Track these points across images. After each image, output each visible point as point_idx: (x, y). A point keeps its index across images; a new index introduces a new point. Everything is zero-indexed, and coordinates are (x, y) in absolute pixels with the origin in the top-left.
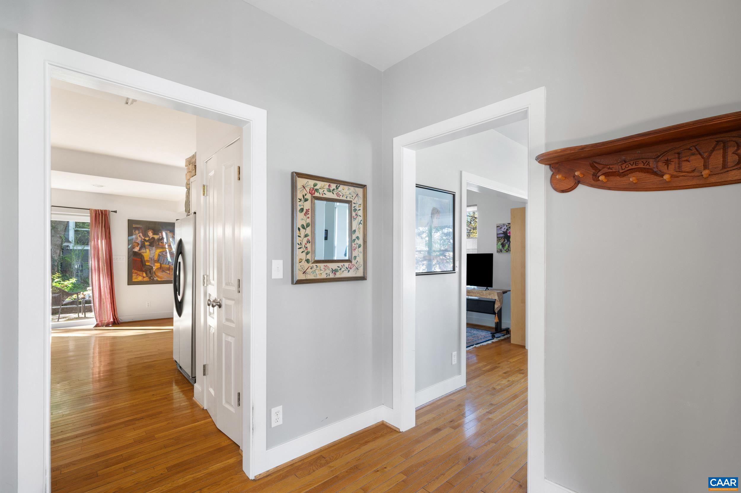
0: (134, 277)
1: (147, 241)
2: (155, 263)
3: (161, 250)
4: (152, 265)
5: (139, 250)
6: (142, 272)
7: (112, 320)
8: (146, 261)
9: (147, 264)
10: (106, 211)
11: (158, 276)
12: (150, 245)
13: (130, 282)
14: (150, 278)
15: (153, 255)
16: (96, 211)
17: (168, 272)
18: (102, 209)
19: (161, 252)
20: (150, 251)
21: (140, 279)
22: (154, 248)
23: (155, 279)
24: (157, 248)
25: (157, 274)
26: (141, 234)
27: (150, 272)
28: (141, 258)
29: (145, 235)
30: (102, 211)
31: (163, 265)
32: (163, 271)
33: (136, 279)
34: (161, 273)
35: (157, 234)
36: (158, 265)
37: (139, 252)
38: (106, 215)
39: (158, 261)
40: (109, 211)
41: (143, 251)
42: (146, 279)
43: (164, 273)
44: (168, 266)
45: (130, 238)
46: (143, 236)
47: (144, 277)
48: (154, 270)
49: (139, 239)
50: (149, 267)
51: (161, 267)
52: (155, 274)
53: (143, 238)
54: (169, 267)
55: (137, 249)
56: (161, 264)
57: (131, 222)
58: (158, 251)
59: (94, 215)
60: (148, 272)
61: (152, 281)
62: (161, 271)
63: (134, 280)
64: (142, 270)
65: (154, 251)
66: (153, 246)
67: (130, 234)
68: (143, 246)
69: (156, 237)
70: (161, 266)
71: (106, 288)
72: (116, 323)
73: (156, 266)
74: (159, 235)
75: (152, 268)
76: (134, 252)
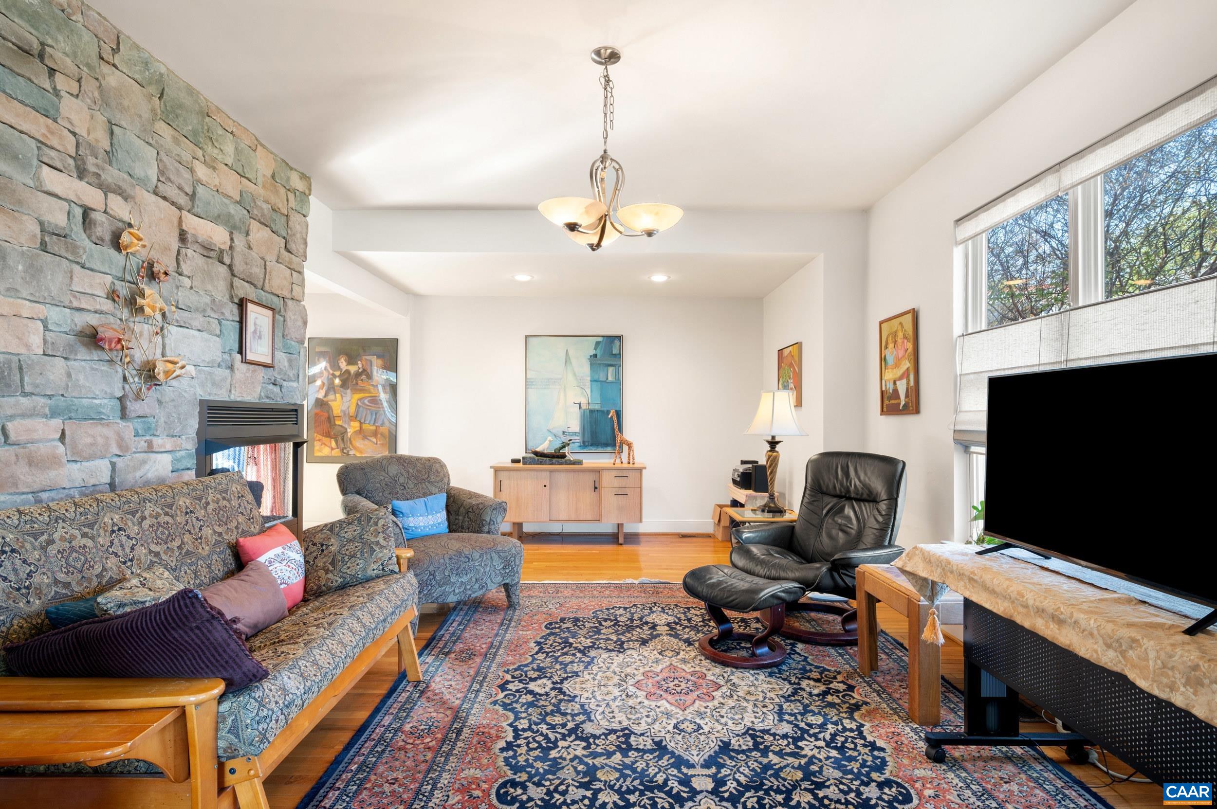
0: (317, 448)
1: (336, 377)
2: (351, 420)
3: (362, 395)
4: (346, 426)
5: (325, 396)
6: (328, 439)
8: (335, 418)
11: (355, 448)
12: (342, 386)
13: (311, 457)
15: (347, 405)
17: (374, 440)
19: (360, 399)
20: (342, 396)
21: (326, 451)
22: (349, 391)
23: (351, 453)
26: (328, 365)
27: (343, 439)
28: (328, 412)
31: (364, 426)
32: (365, 438)
33: (320, 451)
34: (361, 441)
35: (355, 364)
36: (355, 425)
37: (325, 399)
39: (355, 418)
41: (331, 397)
43: (366, 442)
44: (374, 428)
46: (331, 368)
47: (332, 449)
48: (349, 434)
49: (326, 374)
50: (340, 428)
52: (351, 443)
53: (331, 372)
54: (376, 430)
55: (321, 395)
56: (361, 423)
60: (339, 439)
62: (361, 436)
63: (317, 454)
64: (328, 435)
65: (348, 398)
66: (348, 388)
70: (361, 428)
73: (352, 428)
74: (357, 364)
75: (346, 432)
76: (318, 400)
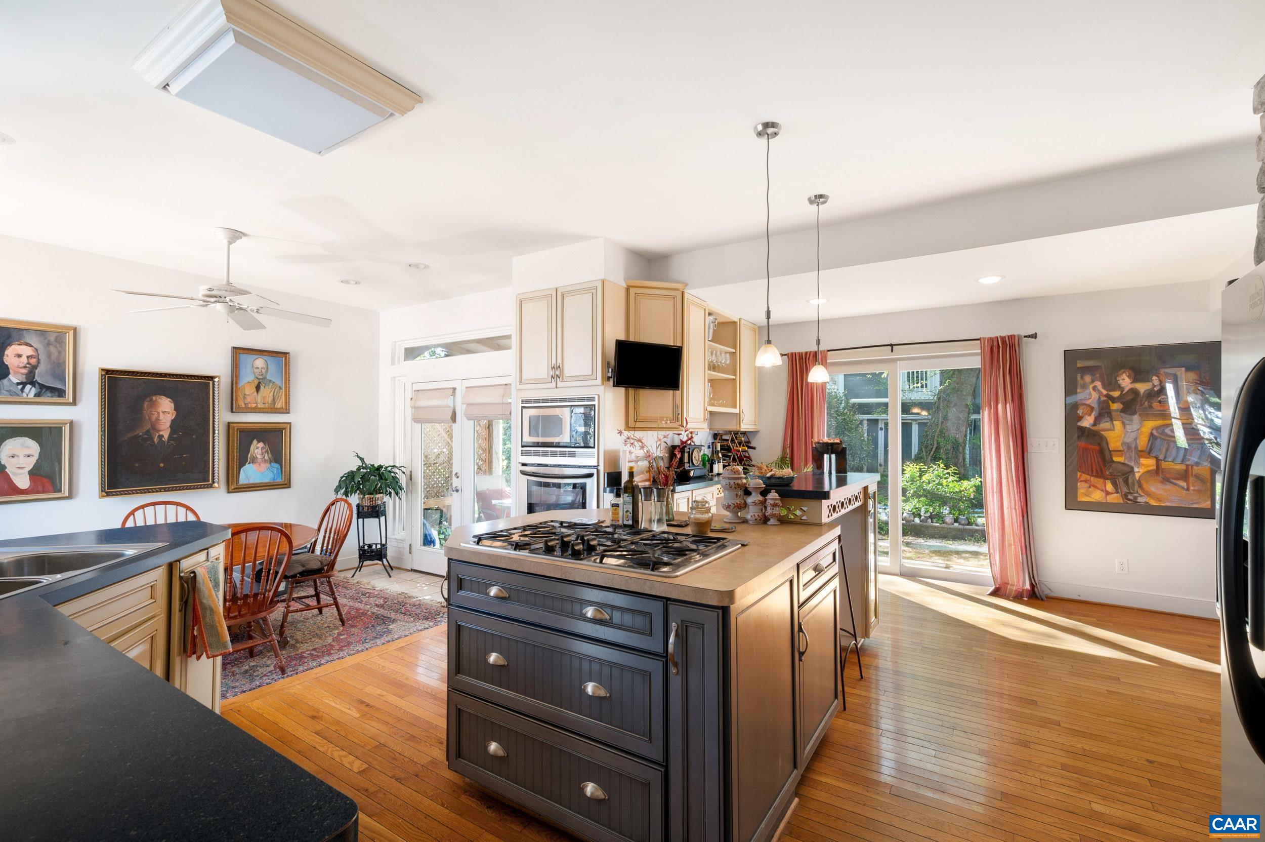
0: (1082, 491)
1: (1113, 400)
2: (1141, 457)
3: (1159, 422)
4: (1132, 464)
5: (1095, 424)
6: (1102, 480)
7: (1028, 586)
8: (1112, 452)
9: (1116, 459)
10: (1011, 337)
11: (1148, 494)
12: (1123, 411)
13: (1072, 502)
14: (1125, 496)
15: (1133, 435)
16: (991, 340)
17: (1184, 484)
18: (1003, 335)
19: (1157, 428)
20: (1124, 425)
21: (1097, 496)
22: (1136, 418)
23: (1140, 500)
24: (1145, 417)
25: (1145, 486)
26: (1098, 384)
27: (1126, 481)
28: (1099, 444)
29: (1111, 383)
30: (1003, 339)
31: (1164, 465)
32: (1166, 480)
33: (1086, 495)
34: (1160, 486)
35: (1148, 380)
36: (1149, 463)
37: (1094, 428)
38: (1012, 346)
39: (1148, 452)
40: (1019, 337)
41: (1104, 425)
42: (1115, 498)
43: (1168, 487)
44: (1183, 467)
46: (1104, 387)
47: (1108, 493)
48: (1137, 476)
49: (1095, 395)
50: (1120, 467)
51: (1158, 470)
52: (1140, 486)
53: (1105, 392)
54: (1186, 471)
55: (1087, 422)
56: (1158, 461)
57: (1071, 357)
58: (1150, 425)
59: (987, 349)
60: (1120, 481)
61: (1130, 506)
62: (1160, 478)
63: (1082, 498)
64: (1101, 475)
65: (1136, 426)
66: (1134, 413)
68: (1104, 413)
69: (1142, 387)
70: (1158, 466)
71: (1014, 511)
72: (1037, 597)
73: (1142, 467)
74: (1151, 381)
75: (1132, 470)
76: (1082, 430)
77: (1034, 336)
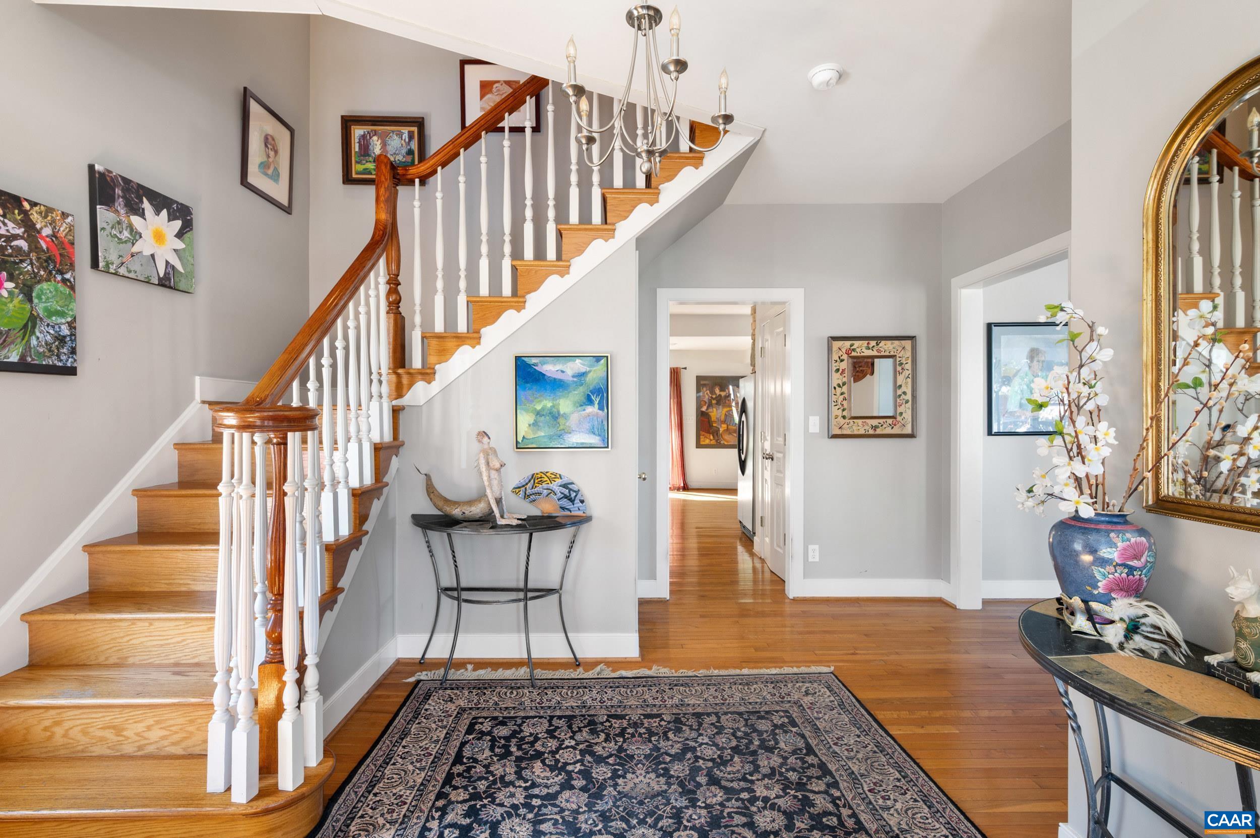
1: (714, 399)
4: (719, 427)
5: (707, 410)
7: (682, 485)
8: (713, 422)
9: (714, 425)
10: (677, 368)
12: (717, 404)
14: (717, 441)
15: (720, 415)
16: (671, 369)
20: (717, 410)
22: (721, 407)
23: (722, 442)
24: (724, 406)
26: (708, 392)
27: (717, 435)
28: (709, 419)
29: (712, 392)
30: (674, 369)
31: (729, 426)
35: (725, 390)
37: (707, 412)
38: (677, 373)
39: (724, 422)
40: (682, 368)
42: (713, 442)
45: (698, 395)
46: (710, 393)
48: (721, 432)
49: (707, 397)
50: (716, 428)
51: (727, 429)
52: (722, 436)
53: (711, 395)
55: (704, 409)
57: (699, 379)
58: (726, 410)
60: (715, 434)
61: (719, 445)
65: (720, 411)
66: (720, 405)
67: (698, 391)
68: (710, 405)
69: (723, 394)
70: (727, 427)
71: (677, 450)
72: (686, 488)
73: (722, 428)
75: (719, 430)
76: (703, 412)
77: (685, 368)
